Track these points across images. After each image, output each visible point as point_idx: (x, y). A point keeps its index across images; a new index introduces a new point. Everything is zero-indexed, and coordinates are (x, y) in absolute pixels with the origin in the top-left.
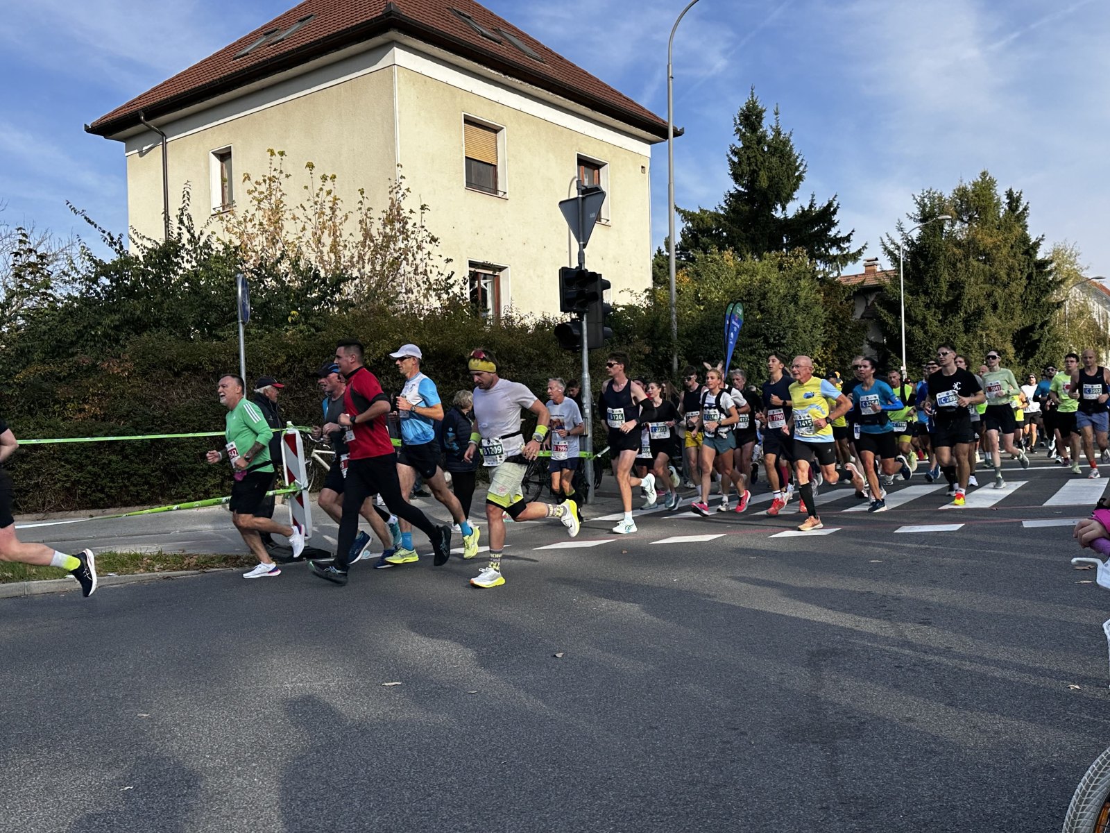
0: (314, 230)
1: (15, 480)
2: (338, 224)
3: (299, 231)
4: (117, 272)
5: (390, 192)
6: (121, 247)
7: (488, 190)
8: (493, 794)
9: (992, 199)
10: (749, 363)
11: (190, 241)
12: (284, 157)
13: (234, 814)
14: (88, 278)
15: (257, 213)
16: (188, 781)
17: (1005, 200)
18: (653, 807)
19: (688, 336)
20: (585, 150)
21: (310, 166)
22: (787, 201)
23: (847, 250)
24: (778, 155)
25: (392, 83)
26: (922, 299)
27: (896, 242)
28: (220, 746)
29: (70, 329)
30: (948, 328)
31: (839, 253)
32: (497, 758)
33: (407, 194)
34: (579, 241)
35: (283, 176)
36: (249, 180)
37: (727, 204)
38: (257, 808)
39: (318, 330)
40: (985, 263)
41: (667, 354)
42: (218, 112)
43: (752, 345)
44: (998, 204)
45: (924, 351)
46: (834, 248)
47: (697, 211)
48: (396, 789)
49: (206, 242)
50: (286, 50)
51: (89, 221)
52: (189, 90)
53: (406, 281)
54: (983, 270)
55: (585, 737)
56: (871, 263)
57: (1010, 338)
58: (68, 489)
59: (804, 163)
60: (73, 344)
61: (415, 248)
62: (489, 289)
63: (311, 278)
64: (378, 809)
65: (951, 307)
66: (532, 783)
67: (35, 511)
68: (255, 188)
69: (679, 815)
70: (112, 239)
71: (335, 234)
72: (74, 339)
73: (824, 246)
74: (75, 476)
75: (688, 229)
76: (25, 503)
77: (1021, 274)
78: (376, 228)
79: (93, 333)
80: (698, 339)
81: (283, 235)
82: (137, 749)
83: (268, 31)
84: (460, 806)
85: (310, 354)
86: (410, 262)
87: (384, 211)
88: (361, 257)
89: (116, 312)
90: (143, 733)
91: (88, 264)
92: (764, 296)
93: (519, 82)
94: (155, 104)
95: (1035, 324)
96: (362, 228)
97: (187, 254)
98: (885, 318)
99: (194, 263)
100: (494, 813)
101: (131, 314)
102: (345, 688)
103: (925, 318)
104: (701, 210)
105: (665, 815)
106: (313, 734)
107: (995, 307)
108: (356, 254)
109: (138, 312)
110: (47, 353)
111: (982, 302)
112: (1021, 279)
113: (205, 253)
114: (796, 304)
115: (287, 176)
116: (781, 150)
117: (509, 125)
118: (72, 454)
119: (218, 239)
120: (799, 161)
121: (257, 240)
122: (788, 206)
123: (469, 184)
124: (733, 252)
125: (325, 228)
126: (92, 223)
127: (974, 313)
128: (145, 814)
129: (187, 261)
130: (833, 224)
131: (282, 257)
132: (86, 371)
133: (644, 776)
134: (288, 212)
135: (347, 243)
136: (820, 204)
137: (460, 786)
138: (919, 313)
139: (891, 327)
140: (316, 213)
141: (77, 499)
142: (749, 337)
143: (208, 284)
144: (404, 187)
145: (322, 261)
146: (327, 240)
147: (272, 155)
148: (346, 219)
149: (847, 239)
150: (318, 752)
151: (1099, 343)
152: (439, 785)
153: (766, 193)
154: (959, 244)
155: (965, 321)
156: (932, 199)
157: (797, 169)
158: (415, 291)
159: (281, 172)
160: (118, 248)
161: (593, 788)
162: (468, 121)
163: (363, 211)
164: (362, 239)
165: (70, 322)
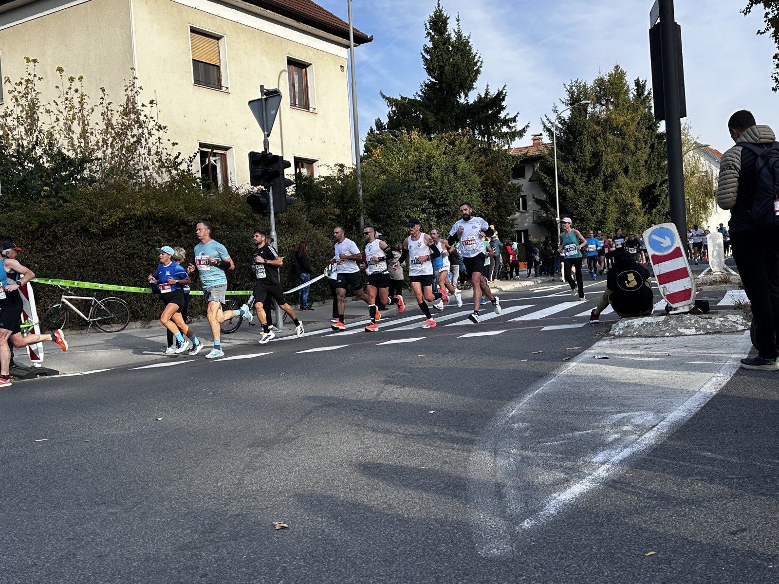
0: (65, 121)
2: (86, 116)
3: (53, 122)
5: (126, 90)
7: (214, 86)
9: (623, 87)
12: (36, 64)
17: (632, 87)
19: (372, 200)
20: (293, 53)
21: (60, 70)
22: (469, 90)
23: (514, 129)
24: (460, 54)
26: (572, 165)
27: (553, 121)
30: (591, 187)
31: (509, 130)
33: (141, 91)
34: (264, 132)
35: (37, 78)
36: (9, 82)
37: (423, 92)
39: (66, 201)
40: (618, 137)
41: (355, 215)
44: (627, 90)
45: (574, 206)
46: (505, 127)
47: (400, 99)
53: (141, 160)
54: (617, 142)
56: (537, 138)
57: (637, 194)
59: (481, 60)
61: (147, 136)
62: (218, 165)
63: (61, 160)
65: (594, 171)
68: (15, 88)
71: (84, 124)
73: (497, 126)
75: (394, 112)
77: (645, 145)
78: (116, 119)
80: (379, 202)
81: (39, 125)
85: (58, 220)
86: (143, 145)
87: (121, 105)
88: (105, 141)
92: (430, 168)
95: (656, 182)
96: (104, 118)
98: (545, 181)
103: (574, 180)
104: (402, 97)
107: (626, 171)
108: (101, 141)
111: (616, 167)
112: (645, 148)
114: (455, 173)
115: (40, 79)
116: (462, 48)
117: (228, 34)
120: (477, 58)
121: (17, 129)
122: (470, 94)
123: (197, 82)
124: (419, 132)
125: (74, 119)
127: (610, 176)
130: (502, 108)
131: (37, 144)
134: (41, 108)
135: (94, 131)
136: (493, 93)
138: (570, 175)
139: (550, 187)
140: (66, 107)
142: (420, 200)
144: (137, 85)
145: (73, 145)
146: (77, 128)
147: (28, 62)
148: (93, 111)
149: (514, 120)
151: (706, 196)
153: (450, 84)
154: (598, 123)
155: (604, 182)
156: (579, 87)
157: (475, 64)
158: (150, 168)
159: (35, 76)
162: (193, 30)
163: (105, 105)
164: (105, 127)
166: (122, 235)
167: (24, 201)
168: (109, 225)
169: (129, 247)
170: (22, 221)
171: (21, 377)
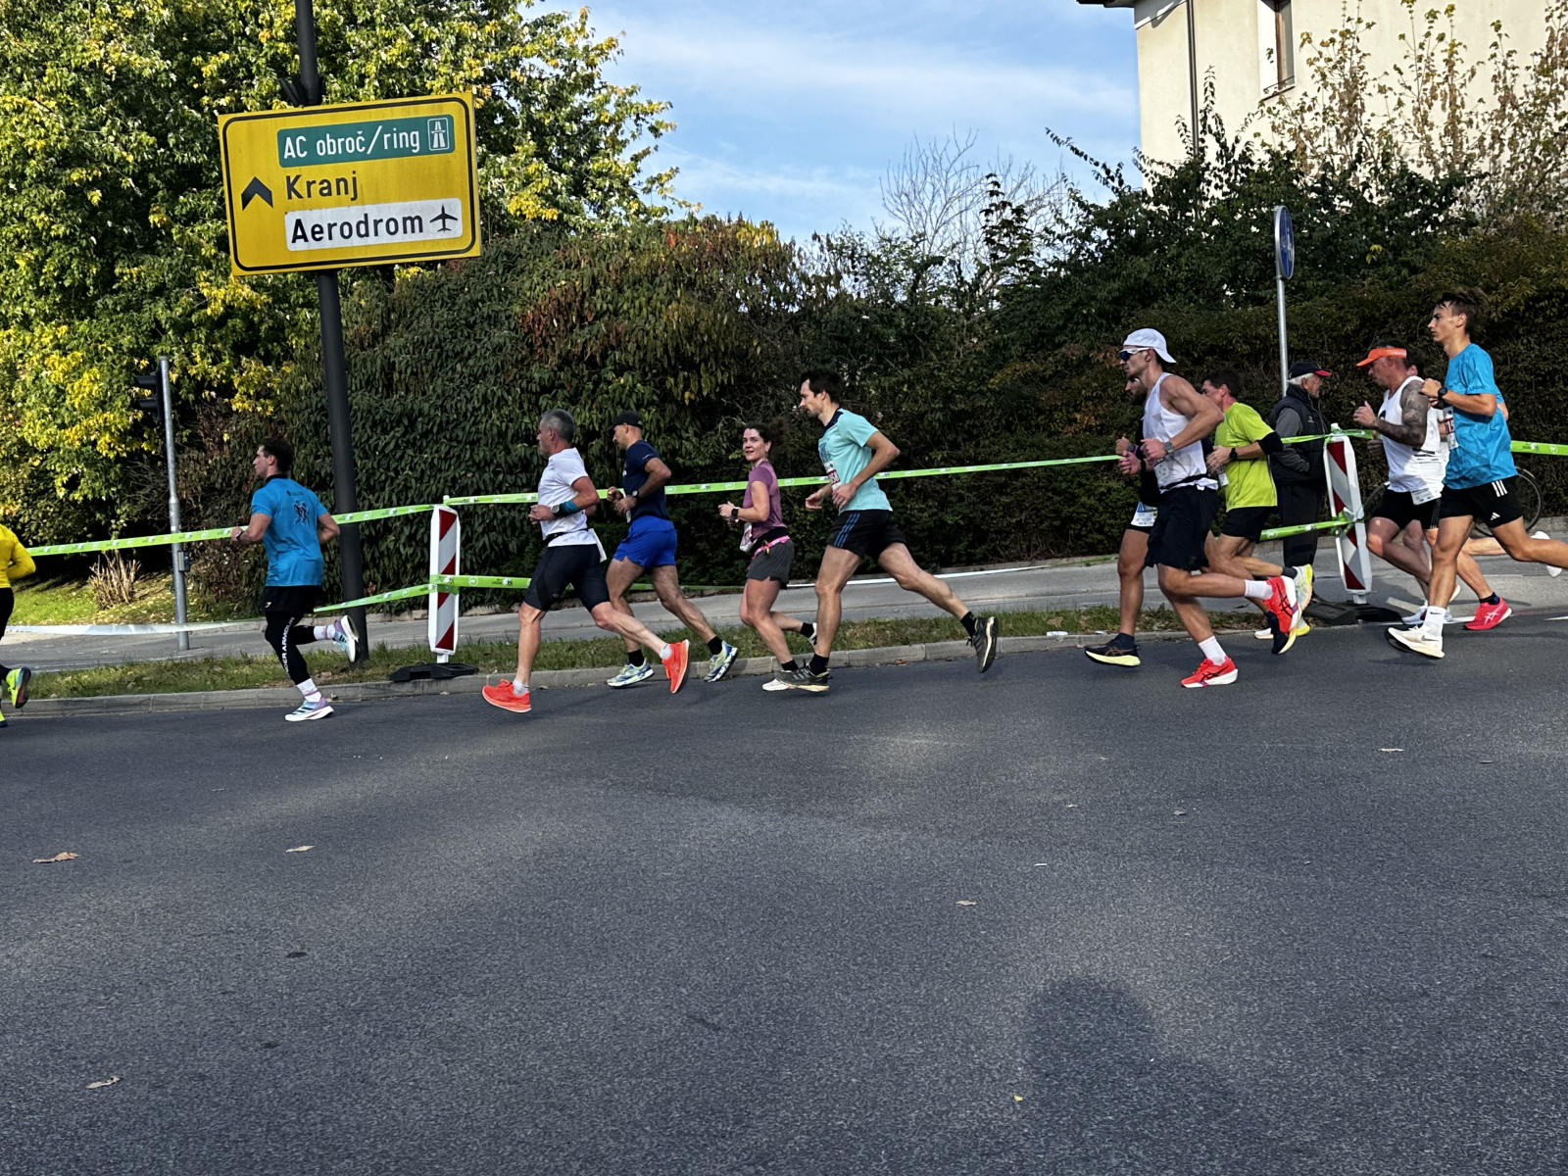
0: (1416, 105)
1: (993, 518)
2: (1458, 87)
3: (1391, 111)
4: (1116, 220)
6: (1121, 183)
11: (1219, 156)
14: (1077, 234)
15: (1319, 95)
29: (1056, 310)
35: (1363, 26)
36: (1310, 42)
39: (1414, 270)
49: (1244, 153)
51: (1077, 152)
58: (1057, 529)
60: (1061, 329)
63: (1406, 187)
68: (1320, 53)
70: (1108, 172)
71: (1454, 103)
72: (1061, 323)
74: (1066, 511)
78: (1524, 84)
79: (1085, 312)
81: (1364, 121)
87: (1536, 54)
88: (1496, 137)
89: (1114, 277)
91: (1080, 211)
96: (1497, 87)
97: (1216, 176)
99: (1226, 189)
101: (1136, 279)
108: (1489, 132)
109: (1145, 275)
113: (1242, 171)
115: (1369, 26)
118: (1061, 482)
119: (1264, 144)
121: (1322, 135)
125: (1434, 97)
126: (1081, 154)
129: (1216, 187)
131: (1359, 159)
132: (1078, 366)
134: (1370, 85)
135: (1473, 117)
140: (1419, 75)
141: (1070, 543)
143: (1246, 217)
145: (1430, 154)
148: (1473, 73)
159: (1359, 21)
160: (1116, 184)
163: (1500, 58)
164: (1498, 106)
165: (1056, 300)
166: (1529, 332)
167: (1331, 277)
168: (1503, 312)
169: (1545, 359)
170: (1329, 316)
171: (1328, 622)
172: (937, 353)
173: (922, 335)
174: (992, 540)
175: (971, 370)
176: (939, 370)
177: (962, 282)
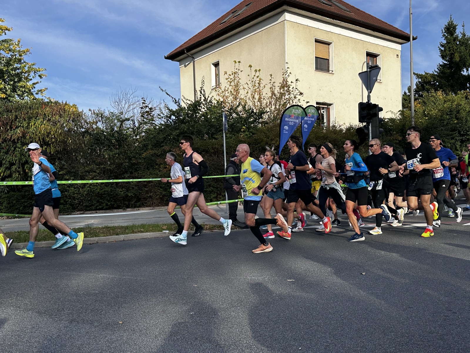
0: (252, 93)
1: (142, 194)
2: (261, 90)
3: (246, 94)
4: (178, 114)
5: (283, 75)
6: (179, 104)
7: (325, 70)
8: (339, 329)
10: (450, 143)
11: (204, 100)
12: (240, 64)
13: (233, 327)
14: (167, 116)
15: (229, 87)
16: (214, 312)
18: (413, 341)
20: (370, 50)
21: (250, 66)
22: (469, 67)
24: (464, 45)
25: (284, 28)
28: (225, 300)
29: (161, 136)
32: (339, 315)
33: (290, 75)
34: (368, 90)
35: (240, 71)
36: (226, 74)
37: (439, 70)
38: (241, 325)
39: (253, 134)
42: (214, 47)
43: (452, 135)
47: (424, 74)
48: (297, 323)
49: (210, 100)
50: (241, 19)
51: (167, 94)
52: (203, 39)
55: (379, 309)
58: (161, 198)
60: (162, 142)
61: (293, 98)
62: (325, 114)
63: (251, 113)
64: (290, 330)
66: (356, 326)
67: (150, 206)
68: (229, 77)
69: (425, 346)
70: (176, 101)
71: (260, 94)
72: (163, 140)
74: (164, 193)
75: (419, 82)
76: (146, 203)
78: (277, 90)
79: (169, 138)
81: (240, 96)
82: (194, 298)
83: (233, 11)
84: (325, 333)
86: (291, 104)
87: (280, 83)
88: (270, 103)
89: (177, 129)
90: (196, 292)
91: (167, 111)
92: (458, 112)
93: (340, 22)
94: (190, 45)
96: (271, 90)
97: (203, 105)
99: (206, 109)
100: (340, 337)
101: (183, 130)
102: (271, 280)
104: (425, 73)
105: (419, 345)
106: (260, 298)
108: (268, 102)
109: (186, 129)
110: (153, 146)
113: (210, 105)
116: (466, 42)
117: (335, 41)
119: (215, 99)
121: (229, 98)
123: (317, 69)
124: (442, 92)
125: (256, 92)
126: (169, 95)
128: (200, 324)
129: (203, 108)
133: (408, 328)
134: (241, 86)
135: (265, 97)
137: (324, 325)
140: (252, 86)
141: (165, 202)
142: (451, 131)
143: (211, 117)
144: (289, 72)
145: (255, 106)
146: (257, 97)
147: (235, 63)
148: (265, 87)
150: (263, 305)
152: (315, 323)
153: (458, 63)
160: (178, 104)
161: (384, 331)
163: (272, 83)
164: (271, 95)
165: (161, 134)
167: (233, 134)
168: (276, 146)
170: (233, 144)
172: (127, 145)
173: (123, 141)
174: (142, 201)
175: (137, 151)
176: (128, 151)
177: (135, 126)
